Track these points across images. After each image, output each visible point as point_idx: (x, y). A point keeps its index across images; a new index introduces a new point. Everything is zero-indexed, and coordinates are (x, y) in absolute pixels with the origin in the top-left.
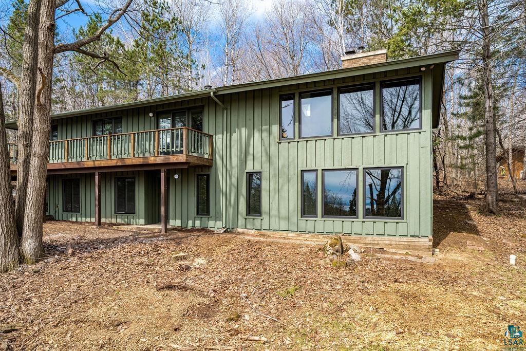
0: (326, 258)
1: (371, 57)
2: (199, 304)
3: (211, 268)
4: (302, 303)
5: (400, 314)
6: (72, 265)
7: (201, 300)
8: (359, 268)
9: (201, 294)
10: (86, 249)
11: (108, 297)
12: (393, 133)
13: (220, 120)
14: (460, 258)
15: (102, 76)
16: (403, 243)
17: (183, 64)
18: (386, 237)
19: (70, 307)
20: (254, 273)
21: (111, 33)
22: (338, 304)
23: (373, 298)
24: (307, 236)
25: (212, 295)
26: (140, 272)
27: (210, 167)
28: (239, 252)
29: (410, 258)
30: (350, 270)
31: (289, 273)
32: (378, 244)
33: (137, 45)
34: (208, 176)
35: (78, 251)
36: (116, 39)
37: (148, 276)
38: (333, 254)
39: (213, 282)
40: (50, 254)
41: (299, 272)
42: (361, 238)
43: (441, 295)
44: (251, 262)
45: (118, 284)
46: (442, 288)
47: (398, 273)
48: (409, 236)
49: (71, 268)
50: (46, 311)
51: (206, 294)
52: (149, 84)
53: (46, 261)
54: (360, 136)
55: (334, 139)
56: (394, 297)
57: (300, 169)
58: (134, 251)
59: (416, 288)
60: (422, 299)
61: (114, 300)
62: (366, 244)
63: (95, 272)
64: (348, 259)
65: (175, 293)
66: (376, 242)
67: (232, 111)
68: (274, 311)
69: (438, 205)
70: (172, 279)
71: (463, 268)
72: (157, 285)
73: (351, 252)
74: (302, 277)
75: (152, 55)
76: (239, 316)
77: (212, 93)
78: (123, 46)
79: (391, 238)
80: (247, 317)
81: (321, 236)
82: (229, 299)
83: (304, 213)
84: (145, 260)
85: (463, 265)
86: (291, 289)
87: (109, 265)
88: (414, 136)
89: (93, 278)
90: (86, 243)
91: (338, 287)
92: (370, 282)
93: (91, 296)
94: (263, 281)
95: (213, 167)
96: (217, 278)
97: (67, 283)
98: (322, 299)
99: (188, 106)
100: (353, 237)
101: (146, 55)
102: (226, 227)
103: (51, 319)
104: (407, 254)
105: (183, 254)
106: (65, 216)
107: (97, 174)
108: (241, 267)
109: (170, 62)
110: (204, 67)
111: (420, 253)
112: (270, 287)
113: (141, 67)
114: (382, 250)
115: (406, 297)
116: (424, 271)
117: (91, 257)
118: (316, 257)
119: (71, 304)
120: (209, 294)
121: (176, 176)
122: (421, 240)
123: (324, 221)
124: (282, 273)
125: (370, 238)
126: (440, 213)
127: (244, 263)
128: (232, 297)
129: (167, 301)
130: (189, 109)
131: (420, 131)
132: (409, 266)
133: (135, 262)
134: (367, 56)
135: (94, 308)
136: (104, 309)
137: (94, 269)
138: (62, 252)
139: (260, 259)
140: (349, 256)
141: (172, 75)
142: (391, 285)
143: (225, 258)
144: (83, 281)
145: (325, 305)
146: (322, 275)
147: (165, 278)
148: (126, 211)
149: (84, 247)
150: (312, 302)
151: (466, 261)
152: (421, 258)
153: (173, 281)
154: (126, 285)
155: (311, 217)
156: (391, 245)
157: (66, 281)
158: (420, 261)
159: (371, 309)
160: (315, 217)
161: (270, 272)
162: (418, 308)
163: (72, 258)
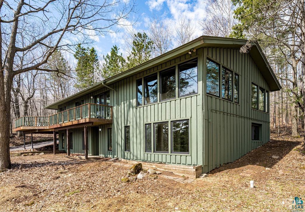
12: (184, 97)
13: (115, 98)
16: (181, 169)
27: (111, 124)
32: (170, 169)
34: (111, 129)
35: (25, 167)
48: (192, 164)
54: (169, 101)
55: (158, 104)
57: (144, 124)
62: (165, 169)
66: (169, 168)
67: (119, 92)
76: (32, 204)
77: (103, 83)
80: (36, 205)
83: (146, 150)
88: (194, 99)
95: (113, 124)
102: (117, 157)
104: (183, 176)
111: (189, 176)
114: (172, 173)
121: (100, 130)
122: (190, 168)
123: (155, 154)
130: (105, 93)
155: (149, 152)
156: (176, 170)
160: (151, 152)
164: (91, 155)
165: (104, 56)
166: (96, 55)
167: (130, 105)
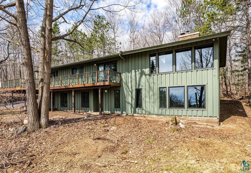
0: (169, 126)
1: (192, 36)
2: (110, 146)
3: (118, 131)
4: (155, 146)
5: (199, 152)
6: (60, 129)
7: (111, 144)
8: (184, 131)
9: (112, 142)
10: (67, 122)
11: (73, 143)
12: (200, 70)
13: (124, 66)
14: (232, 127)
15: (78, 49)
16: (205, 120)
17: (112, 42)
18: (198, 117)
19: (57, 146)
20: (136, 133)
21: (81, 31)
22: (171, 147)
23: (188, 145)
24: (162, 117)
25: (117, 142)
26: (88, 132)
27: (120, 87)
28: (131, 124)
29: (208, 127)
30: (179, 132)
31: (151, 133)
32: (194, 120)
33: (92, 35)
34: (119, 91)
35: (63, 123)
36: (83, 33)
37: (91, 134)
38: (172, 125)
39: (118, 137)
40: (52, 124)
41: (156, 133)
42: (186, 118)
43: (220, 144)
44: (135, 128)
45: (78, 137)
46: (221, 141)
47: (201, 134)
48: (208, 116)
49: (60, 130)
50: (48, 148)
51: (114, 142)
52: (98, 52)
53: (50, 127)
54: (185, 71)
55: (174, 73)
56: (197, 144)
57: (159, 87)
58: (86, 123)
59: (208, 140)
60: (211, 145)
61: (75, 144)
62: (188, 120)
63: (69, 132)
64: (179, 127)
65: (100, 141)
66: (193, 119)
67: (129, 62)
68: (142, 150)
69: (225, 102)
70: (101, 135)
71: (233, 131)
72: (93, 138)
73: (180, 124)
74: (157, 135)
75: (98, 39)
76: (127, 152)
77: (120, 55)
78: (86, 36)
79: (200, 117)
80: (130, 152)
81: (168, 117)
82: (124, 144)
83: (161, 107)
84: (90, 127)
85: (233, 130)
86: (151, 140)
87: (75, 129)
88: (210, 71)
89: (68, 134)
90: (67, 120)
91: (172, 139)
92: (187, 137)
93: (66, 142)
94: (139, 137)
95: (122, 87)
96: (120, 135)
97: (57, 137)
98: (164, 145)
99: (110, 61)
100: (183, 117)
101: (96, 39)
102: (127, 113)
103: (49, 151)
104: (207, 125)
105: (107, 125)
106: (61, 108)
107: (73, 91)
108: (131, 130)
109: (106, 42)
110: (120, 43)
111: (213, 125)
112: (142, 139)
113: (94, 44)
114: (195, 123)
115: (203, 144)
116: (214, 133)
117: (68, 126)
118: (164, 126)
119: (58, 145)
120: (115, 142)
121: (106, 91)
122: (213, 118)
123: (170, 110)
124: (148, 133)
125: (190, 117)
126: (226, 106)
127: (132, 129)
128: (125, 143)
129: (97, 144)
130: (111, 62)
131: (213, 68)
132: (207, 130)
133: (86, 128)
134: (190, 35)
135: (67, 147)
136: (70, 148)
137: (69, 131)
138: (57, 124)
139: (140, 127)
140: (179, 126)
141: (107, 47)
142: (197, 139)
143: (124, 127)
144: (64, 136)
145: (165, 147)
146: (166, 134)
147: (98, 135)
148: (86, 106)
149: (66, 121)
150: (160, 146)
151: (235, 128)
152: (213, 127)
153: (101, 136)
154: (81, 138)
155: (164, 108)
156: (199, 121)
157: (57, 136)
158: (212, 128)
159: (186, 149)
160: (165, 108)
161: (143, 133)
162: (208, 149)
163: (61, 126)
164: (92, 111)
165: (66, 30)
166: (59, 28)
167: (142, 73)
